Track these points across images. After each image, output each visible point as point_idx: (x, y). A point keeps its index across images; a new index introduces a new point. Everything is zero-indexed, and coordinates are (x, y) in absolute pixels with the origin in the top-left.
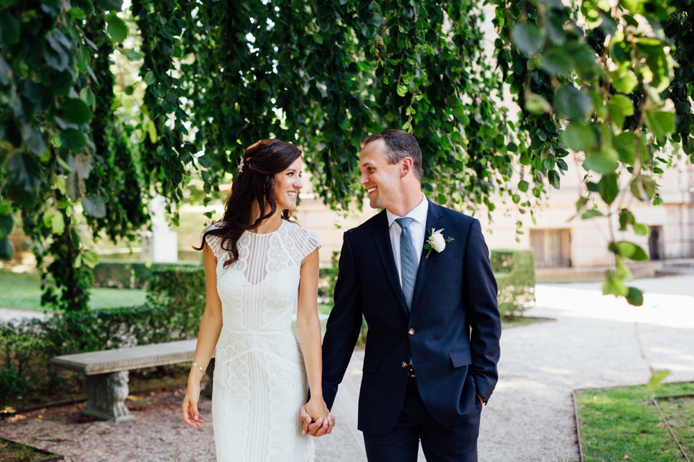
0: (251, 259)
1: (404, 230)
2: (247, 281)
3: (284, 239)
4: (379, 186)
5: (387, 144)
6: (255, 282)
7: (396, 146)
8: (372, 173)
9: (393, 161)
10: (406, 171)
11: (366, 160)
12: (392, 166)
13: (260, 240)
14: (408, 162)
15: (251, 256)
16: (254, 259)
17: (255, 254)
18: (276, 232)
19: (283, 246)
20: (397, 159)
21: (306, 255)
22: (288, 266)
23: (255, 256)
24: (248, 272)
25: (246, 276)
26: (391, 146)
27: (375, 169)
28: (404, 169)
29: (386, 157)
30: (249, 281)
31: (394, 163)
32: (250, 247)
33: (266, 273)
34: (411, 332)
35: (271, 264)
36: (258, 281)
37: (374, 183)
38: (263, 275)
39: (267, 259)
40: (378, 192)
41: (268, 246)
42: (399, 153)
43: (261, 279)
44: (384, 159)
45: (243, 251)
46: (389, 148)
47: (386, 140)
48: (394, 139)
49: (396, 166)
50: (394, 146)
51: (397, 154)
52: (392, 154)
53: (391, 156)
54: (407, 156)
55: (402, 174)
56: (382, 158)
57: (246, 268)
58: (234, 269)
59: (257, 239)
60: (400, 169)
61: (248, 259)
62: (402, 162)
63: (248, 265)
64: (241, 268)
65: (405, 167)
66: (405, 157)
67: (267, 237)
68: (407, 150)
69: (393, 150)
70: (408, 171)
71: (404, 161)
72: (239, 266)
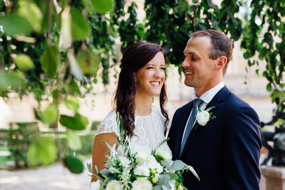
4: (195, 72)
5: (212, 42)
9: (213, 57)
10: (220, 66)
11: (192, 50)
12: (211, 60)
13: (148, 120)
14: (223, 60)
15: (147, 133)
20: (216, 56)
26: (214, 45)
27: (199, 59)
28: (218, 64)
29: (209, 52)
31: (213, 59)
32: (144, 127)
40: (194, 77)
42: (219, 52)
44: (207, 53)
45: (141, 131)
46: (213, 46)
47: (212, 40)
48: (218, 40)
49: (214, 61)
50: (217, 46)
51: (217, 52)
52: (214, 52)
53: (213, 53)
54: (224, 56)
55: (216, 68)
56: (206, 52)
57: (148, 143)
58: (141, 145)
59: (146, 120)
60: (216, 64)
61: (146, 137)
62: (219, 59)
63: (148, 140)
64: (145, 144)
65: (219, 63)
66: (223, 56)
67: (150, 117)
68: (225, 51)
69: (216, 48)
70: (222, 67)
71: (221, 59)
72: (143, 142)
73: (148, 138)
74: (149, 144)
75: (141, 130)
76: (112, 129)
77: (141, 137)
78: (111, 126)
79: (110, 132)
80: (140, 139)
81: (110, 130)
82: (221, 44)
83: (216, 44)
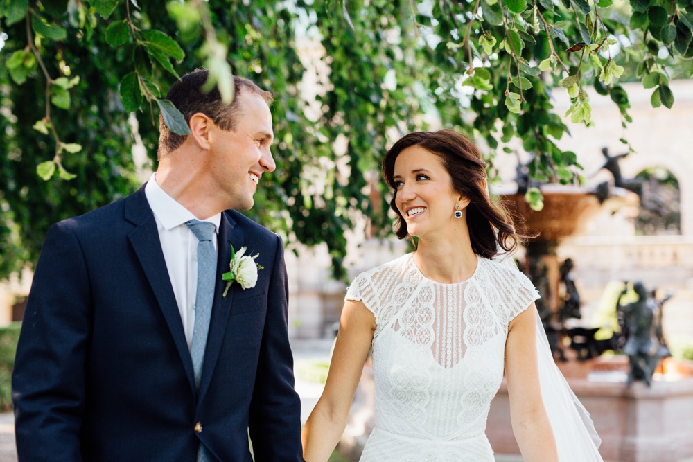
0: (439, 324)
2: (437, 362)
3: (484, 288)
6: (449, 363)
13: (450, 293)
15: (439, 319)
16: (444, 324)
17: (445, 317)
18: (473, 278)
19: (486, 301)
21: (516, 315)
22: (494, 334)
23: (445, 321)
24: (438, 346)
25: (434, 354)
30: (440, 362)
32: (435, 305)
33: (464, 347)
34: (198, 427)
35: (471, 332)
36: (455, 361)
38: (460, 351)
39: (464, 325)
41: (464, 304)
43: (458, 359)
45: (425, 312)
57: (433, 340)
58: (414, 342)
59: (445, 292)
61: (435, 326)
63: (435, 334)
64: (425, 340)
67: (460, 287)
72: (421, 337)
73: (438, 329)
74: (435, 342)
75: (426, 309)
77: (420, 324)
80: (417, 328)
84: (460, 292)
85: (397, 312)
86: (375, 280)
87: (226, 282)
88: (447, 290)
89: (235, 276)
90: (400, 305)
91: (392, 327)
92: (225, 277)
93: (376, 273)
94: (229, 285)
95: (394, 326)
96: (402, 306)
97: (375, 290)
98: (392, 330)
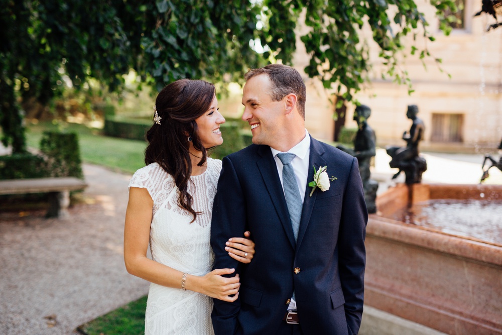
1: (286, 166)
4: (261, 122)
7: (281, 82)
8: (255, 108)
9: (278, 98)
10: (290, 108)
11: (250, 96)
12: (276, 102)
14: (292, 98)
20: (282, 95)
26: (275, 81)
27: (258, 105)
28: (288, 106)
29: (271, 93)
31: (278, 100)
34: (297, 271)
37: (257, 119)
40: (261, 129)
41: (206, 187)
42: (284, 89)
44: (268, 95)
46: (273, 84)
47: (270, 76)
48: (278, 75)
49: (280, 102)
50: (279, 82)
51: (281, 90)
52: (276, 90)
53: (275, 92)
54: (292, 92)
55: (286, 110)
56: (266, 94)
60: (284, 106)
62: (286, 99)
65: (289, 104)
66: (290, 93)
68: (292, 86)
69: (277, 86)
70: (292, 107)
71: (288, 98)
76: (144, 185)
78: (144, 180)
79: (141, 186)
81: (142, 184)
82: (284, 78)
83: (277, 80)
84: (203, 180)
85: (167, 197)
86: (151, 175)
87: (311, 188)
88: (196, 180)
89: (316, 184)
90: (168, 192)
91: (165, 207)
92: (311, 185)
93: (151, 170)
94: (314, 189)
95: (167, 206)
96: (170, 193)
97: (152, 182)
98: (167, 209)
